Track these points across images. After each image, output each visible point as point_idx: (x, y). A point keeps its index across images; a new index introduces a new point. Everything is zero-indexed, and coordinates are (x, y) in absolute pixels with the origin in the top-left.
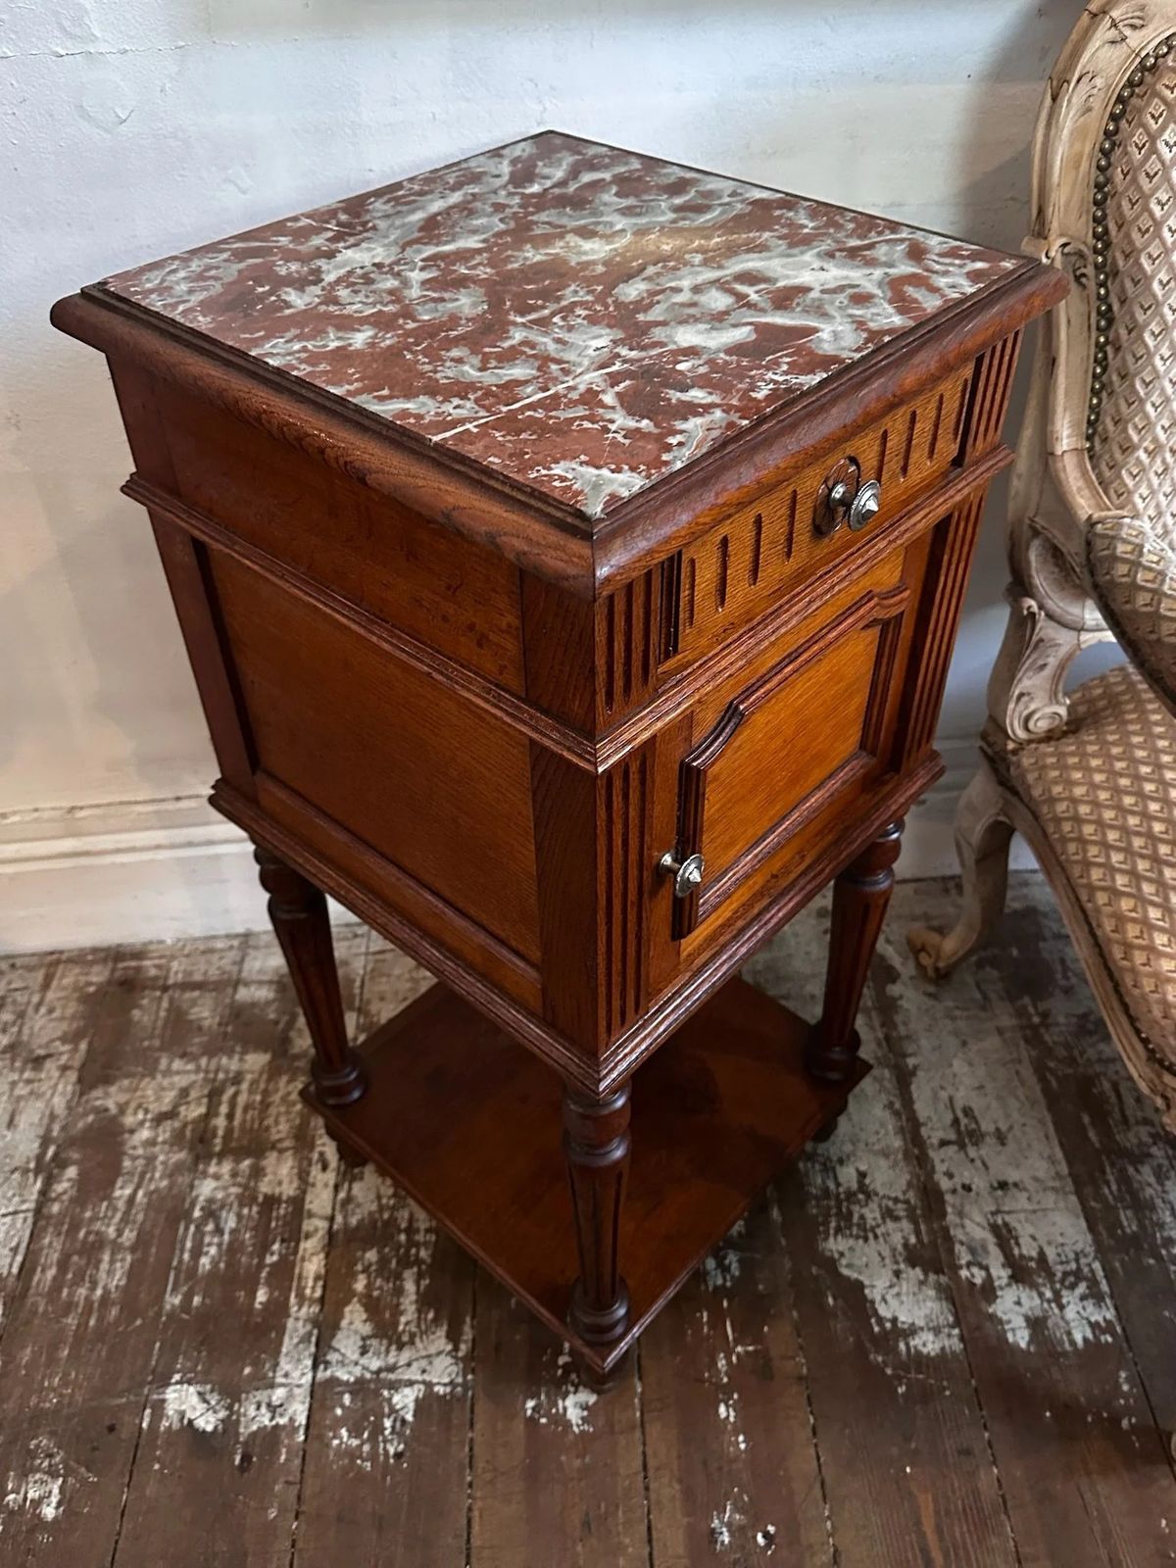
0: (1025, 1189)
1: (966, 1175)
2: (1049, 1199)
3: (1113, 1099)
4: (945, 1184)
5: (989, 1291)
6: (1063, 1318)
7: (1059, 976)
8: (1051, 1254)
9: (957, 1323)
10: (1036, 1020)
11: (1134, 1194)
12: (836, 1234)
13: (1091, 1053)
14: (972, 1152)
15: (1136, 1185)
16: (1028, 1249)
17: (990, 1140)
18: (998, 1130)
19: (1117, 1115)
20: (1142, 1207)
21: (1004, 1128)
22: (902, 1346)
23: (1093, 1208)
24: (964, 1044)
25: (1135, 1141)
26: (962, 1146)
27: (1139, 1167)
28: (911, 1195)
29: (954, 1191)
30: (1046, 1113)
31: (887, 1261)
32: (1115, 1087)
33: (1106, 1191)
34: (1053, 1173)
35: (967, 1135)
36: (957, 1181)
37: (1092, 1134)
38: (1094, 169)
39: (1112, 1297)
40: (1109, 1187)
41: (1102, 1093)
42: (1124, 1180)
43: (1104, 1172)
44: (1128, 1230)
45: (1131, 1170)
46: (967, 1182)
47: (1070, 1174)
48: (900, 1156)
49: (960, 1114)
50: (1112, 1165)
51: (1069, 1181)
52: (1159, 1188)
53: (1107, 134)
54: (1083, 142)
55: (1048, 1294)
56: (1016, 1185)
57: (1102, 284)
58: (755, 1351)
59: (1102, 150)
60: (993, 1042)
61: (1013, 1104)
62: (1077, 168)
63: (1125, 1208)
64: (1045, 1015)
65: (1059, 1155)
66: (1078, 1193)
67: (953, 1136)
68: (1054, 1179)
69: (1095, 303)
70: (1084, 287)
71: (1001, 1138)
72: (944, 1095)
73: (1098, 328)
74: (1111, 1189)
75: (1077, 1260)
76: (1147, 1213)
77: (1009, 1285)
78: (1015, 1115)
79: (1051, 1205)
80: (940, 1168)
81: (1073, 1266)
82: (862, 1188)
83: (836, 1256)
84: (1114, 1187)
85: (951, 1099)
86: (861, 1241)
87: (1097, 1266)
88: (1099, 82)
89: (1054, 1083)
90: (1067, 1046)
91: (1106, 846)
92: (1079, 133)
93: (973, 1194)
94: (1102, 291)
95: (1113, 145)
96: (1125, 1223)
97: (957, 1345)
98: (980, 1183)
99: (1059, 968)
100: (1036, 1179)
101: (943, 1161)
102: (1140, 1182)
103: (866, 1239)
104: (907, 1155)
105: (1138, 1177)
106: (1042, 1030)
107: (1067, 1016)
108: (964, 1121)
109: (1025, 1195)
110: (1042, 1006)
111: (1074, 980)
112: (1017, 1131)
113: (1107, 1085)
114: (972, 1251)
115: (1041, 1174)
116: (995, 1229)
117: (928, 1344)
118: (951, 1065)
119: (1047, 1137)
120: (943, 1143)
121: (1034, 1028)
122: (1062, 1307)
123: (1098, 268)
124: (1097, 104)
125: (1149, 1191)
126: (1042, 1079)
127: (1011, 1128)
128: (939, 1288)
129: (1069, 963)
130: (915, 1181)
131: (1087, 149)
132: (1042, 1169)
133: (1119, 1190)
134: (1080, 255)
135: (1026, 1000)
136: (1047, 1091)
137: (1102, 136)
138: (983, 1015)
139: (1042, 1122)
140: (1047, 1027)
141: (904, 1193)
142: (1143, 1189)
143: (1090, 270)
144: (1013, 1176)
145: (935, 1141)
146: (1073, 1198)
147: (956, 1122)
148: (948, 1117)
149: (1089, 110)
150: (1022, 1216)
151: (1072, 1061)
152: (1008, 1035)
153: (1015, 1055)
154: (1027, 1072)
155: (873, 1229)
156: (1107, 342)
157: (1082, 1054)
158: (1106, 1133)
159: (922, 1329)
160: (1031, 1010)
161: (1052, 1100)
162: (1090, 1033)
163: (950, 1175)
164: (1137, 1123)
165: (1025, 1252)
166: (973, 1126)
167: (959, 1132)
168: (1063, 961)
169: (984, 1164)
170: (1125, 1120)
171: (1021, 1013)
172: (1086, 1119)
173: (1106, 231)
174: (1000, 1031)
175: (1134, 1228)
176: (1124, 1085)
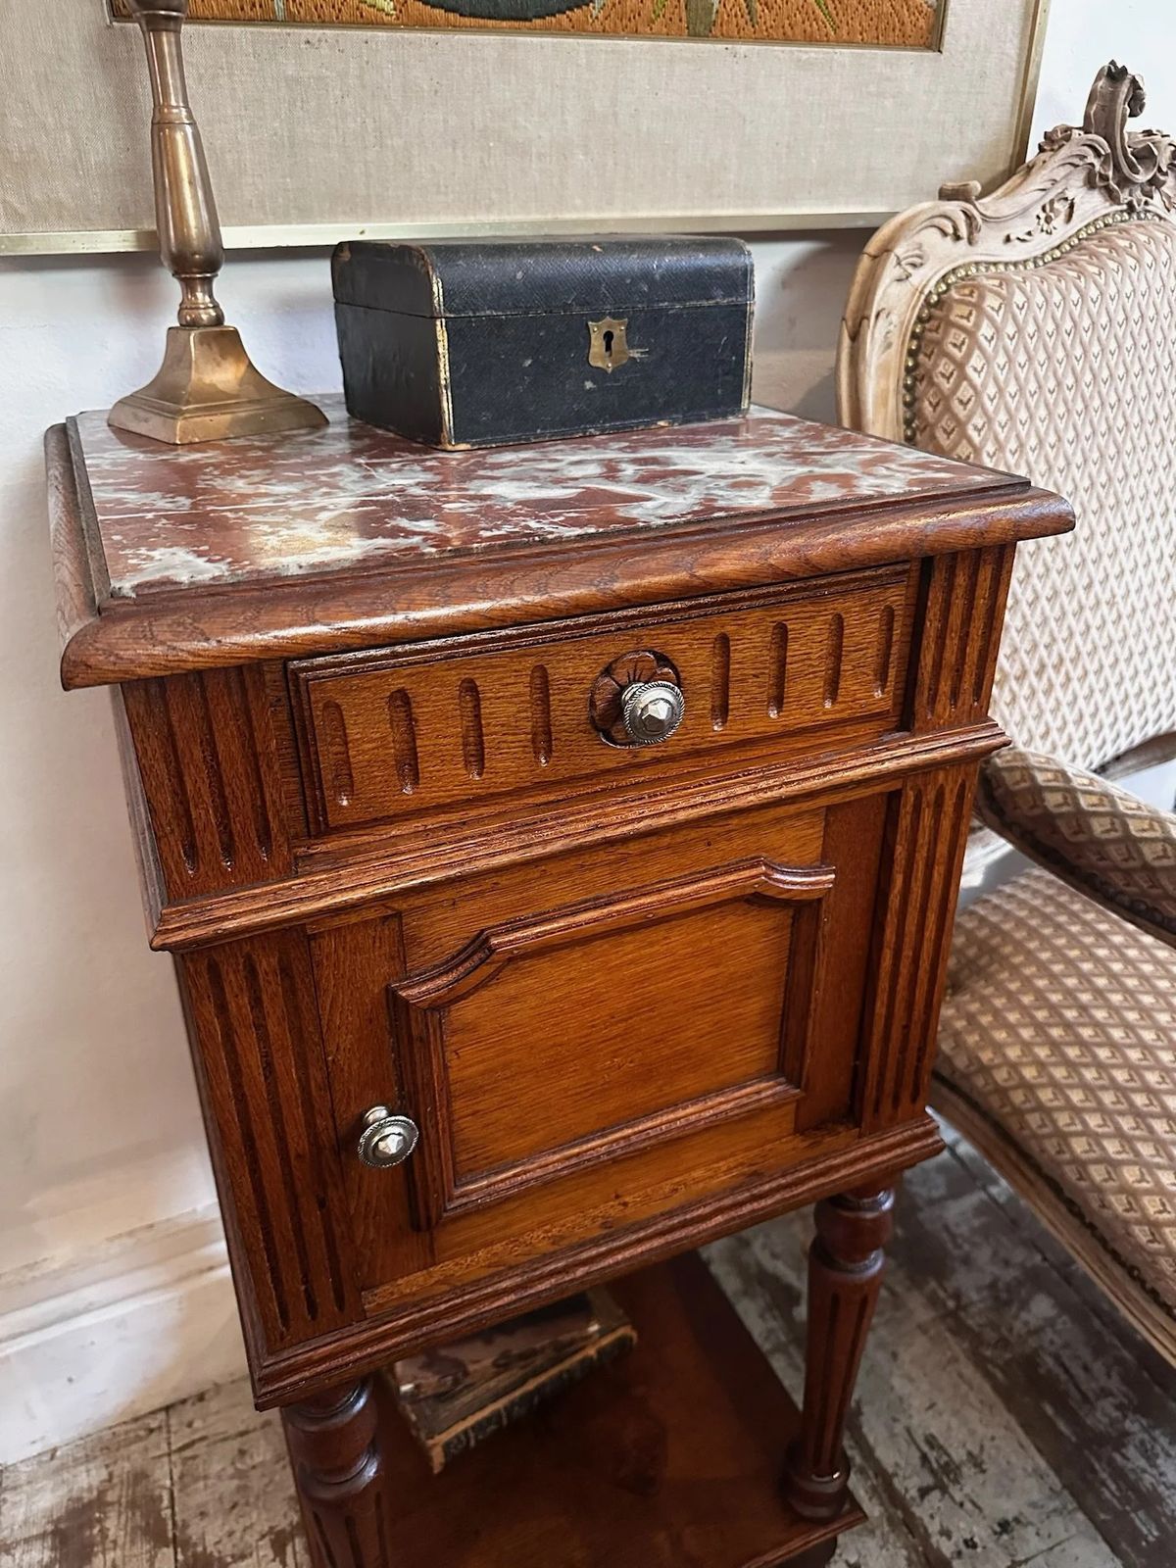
0: (1030, 1523)
1: (965, 1526)
2: (1058, 1525)
3: (1063, 1377)
4: (946, 1548)
7: (950, 1246)
10: (951, 1304)
11: (1134, 1487)
13: (1018, 1326)
14: (954, 1490)
15: (1132, 1477)
17: (967, 1470)
18: (970, 1454)
19: (1078, 1397)
20: (1150, 1501)
21: (976, 1451)
23: (1104, 1521)
24: (895, 1356)
25: (1106, 1420)
26: (944, 1490)
27: (1124, 1451)
29: (959, 1554)
30: (1011, 1416)
32: (1057, 1358)
33: (1107, 1495)
34: (1047, 1491)
35: (943, 1475)
36: (957, 1538)
37: (1062, 1426)
38: (901, 406)
40: (1108, 1488)
41: (1049, 1371)
43: (1094, 1471)
44: (1151, 1538)
45: (1118, 1457)
46: (968, 1536)
47: (1065, 1486)
48: (886, 1528)
49: (926, 1449)
50: (1099, 1459)
51: (1066, 1493)
52: (1155, 1472)
53: (909, 370)
54: (888, 378)
56: (1017, 1520)
59: (906, 386)
60: (921, 1343)
61: (973, 1416)
62: (885, 404)
63: (1135, 1511)
64: (957, 1296)
65: (1042, 1464)
66: (1082, 1507)
67: (929, 1480)
68: (1050, 1498)
71: (977, 1463)
72: (899, 1428)
74: (1110, 1490)
76: (1159, 1508)
78: (981, 1430)
79: (1064, 1535)
80: (933, 1527)
84: (1113, 1487)
85: (908, 1430)
88: (894, 318)
89: (1000, 1375)
90: (995, 1327)
91: (1076, 1111)
92: (884, 369)
93: (979, 1550)
95: (915, 379)
96: (1145, 1531)
98: (981, 1533)
99: (945, 1236)
100: (1033, 1505)
101: (932, 1517)
102: (1133, 1470)
104: (891, 1520)
105: (1130, 1466)
106: (962, 1314)
107: (979, 1289)
108: (932, 1455)
109: (1031, 1530)
110: (951, 1285)
111: (966, 1247)
112: (989, 1449)
113: (1050, 1361)
115: (1036, 1496)
118: (892, 1388)
119: (1022, 1446)
120: (924, 1492)
121: (953, 1314)
124: (895, 340)
125: (1148, 1479)
126: (988, 1376)
127: (982, 1448)
129: (953, 1229)
130: (914, 1557)
131: (892, 386)
132: (1034, 1490)
133: (1119, 1489)
135: (933, 1284)
136: (997, 1387)
137: (903, 373)
138: (898, 1315)
139: (1007, 1428)
140: (965, 1308)
142: (1141, 1479)
144: (1008, 1508)
145: (913, 1493)
146: (1080, 1516)
147: (924, 1458)
148: (915, 1456)
149: (889, 346)
151: (1003, 1343)
152: (932, 1332)
153: (949, 1354)
154: (969, 1370)
157: (1011, 1330)
158: (1074, 1420)
160: (942, 1294)
161: (1007, 1395)
162: (1008, 1303)
163: (946, 1533)
164: (1098, 1398)
166: (945, 1458)
167: (932, 1472)
168: (946, 1228)
169: (975, 1504)
170: (1085, 1398)
171: (933, 1301)
172: (1049, 1410)
174: (923, 1329)
175: (1156, 1533)
176: (1065, 1355)
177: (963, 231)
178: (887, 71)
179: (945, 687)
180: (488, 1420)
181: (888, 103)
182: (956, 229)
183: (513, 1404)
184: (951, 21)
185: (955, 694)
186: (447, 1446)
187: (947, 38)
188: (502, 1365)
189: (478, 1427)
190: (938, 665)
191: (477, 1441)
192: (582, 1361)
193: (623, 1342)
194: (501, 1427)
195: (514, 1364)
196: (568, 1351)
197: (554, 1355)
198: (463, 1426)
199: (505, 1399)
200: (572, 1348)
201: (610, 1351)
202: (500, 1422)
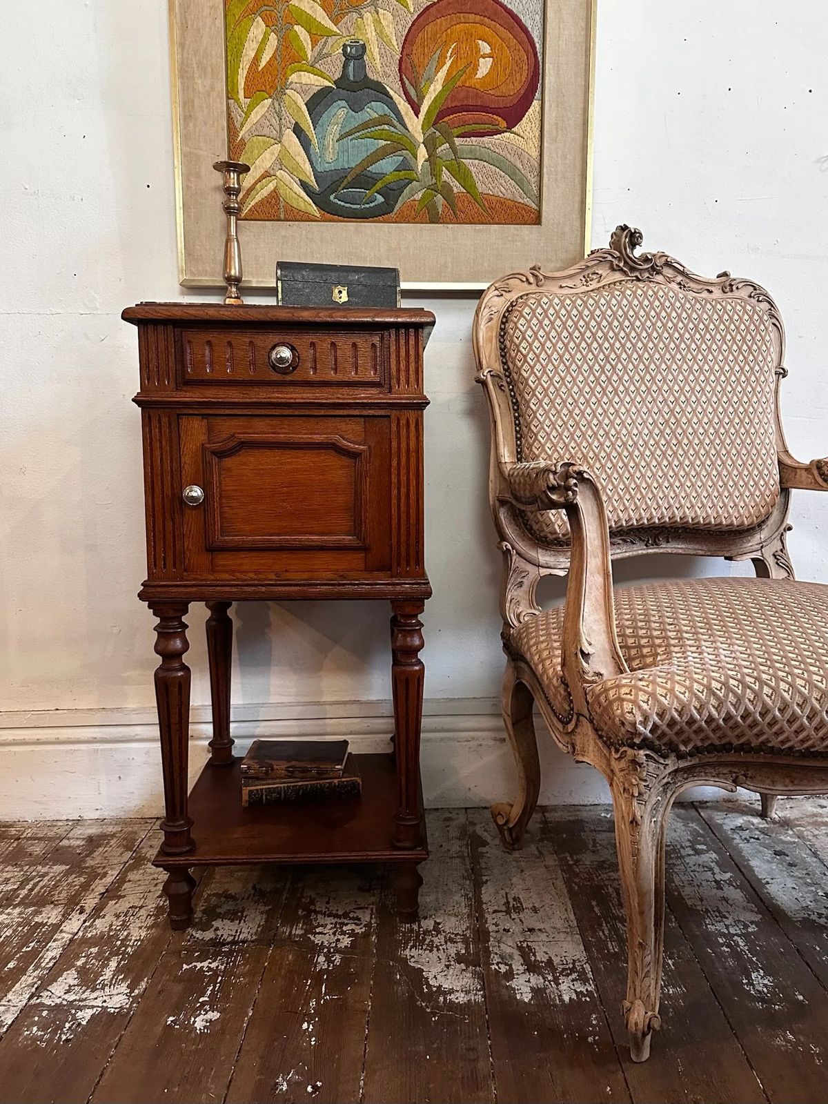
0: (547, 933)
1: (507, 925)
2: (562, 936)
4: (492, 928)
5: (510, 975)
6: (557, 989)
7: (590, 845)
8: (556, 960)
9: (483, 989)
10: (571, 862)
12: (411, 948)
13: (604, 876)
14: (514, 915)
16: (541, 957)
17: (528, 911)
18: (534, 907)
21: (538, 905)
22: (441, 999)
23: (590, 941)
24: (522, 871)
26: (508, 913)
28: (468, 933)
29: (497, 932)
30: (567, 900)
31: (443, 960)
33: (601, 934)
34: (567, 926)
35: (513, 909)
36: (501, 927)
37: (596, 909)
39: (594, 980)
40: (603, 932)
41: (608, 893)
42: (614, 929)
43: (601, 926)
44: (612, 951)
46: (507, 928)
47: (578, 926)
48: (466, 916)
49: (511, 900)
50: (607, 923)
51: (577, 928)
53: (501, 329)
55: (550, 978)
56: (540, 931)
57: (512, 390)
58: (338, 999)
59: (500, 335)
60: (541, 871)
61: (547, 896)
62: (491, 342)
63: (612, 942)
64: (577, 861)
65: (572, 917)
66: (582, 934)
67: (503, 909)
68: (566, 928)
69: (510, 399)
70: (504, 391)
71: (535, 910)
72: (502, 892)
73: (514, 409)
75: (574, 964)
77: (524, 973)
78: (548, 901)
79: (562, 939)
81: (571, 966)
82: (436, 929)
83: (409, 958)
84: (606, 932)
85: (507, 894)
86: (427, 952)
87: (587, 967)
88: (494, 309)
89: (576, 888)
90: (589, 873)
92: (490, 329)
93: (510, 933)
94: (512, 393)
95: (505, 333)
96: (611, 948)
97: (479, 998)
98: (516, 929)
99: (590, 842)
100: (555, 929)
101: (493, 919)
103: (431, 951)
104: (470, 916)
106: (574, 867)
107: (592, 861)
108: (512, 903)
110: (577, 857)
112: (547, 907)
114: (501, 957)
115: (559, 926)
116: (520, 948)
117: (461, 998)
118: (511, 880)
121: (569, 866)
122: (558, 984)
123: (509, 384)
124: (495, 317)
126: (570, 887)
127: (543, 906)
128: (474, 973)
130: (472, 928)
131: (494, 333)
132: (559, 924)
133: (610, 934)
134: (498, 376)
135: (567, 855)
136: (571, 891)
137: (499, 330)
138: (537, 860)
139: (564, 903)
140: (578, 865)
141: (463, 932)
143: (504, 383)
144: (539, 926)
145: (491, 910)
146: (578, 937)
147: (507, 903)
148: (503, 901)
149: (492, 320)
150: (541, 944)
151: (590, 879)
152: (551, 868)
153: (554, 877)
154: (560, 883)
155: (438, 946)
156: (519, 416)
157: (598, 876)
158: (606, 909)
159: (458, 991)
160: (569, 859)
161: (572, 895)
162: (606, 868)
163: (496, 925)
165: (538, 958)
166: (518, 904)
167: (508, 907)
168: (594, 840)
169: (521, 920)
170: (620, 904)
171: (562, 860)
172: (595, 904)
173: (509, 368)
174: (546, 866)
175: (617, 950)
177: (532, 279)
178: (516, 232)
179: (403, 378)
180: (274, 790)
181: (519, 244)
182: (527, 280)
183: (289, 787)
184: (544, 214)
185: (408, 382)
186: (251, 791)
187: (543, 220)
188: (291, 774)
189: (269, 791)
190: (398, 370)
191: (266, 798)
192: (330, 783)
193: (354, 785)
194: (280, 797)
195: (297, 774)
196: (324, 776)
197: (317, 775)
198: (262, 787)
199: (286, 785)
200: (327, 776)
201: (346, 786)
202: (280, 795)
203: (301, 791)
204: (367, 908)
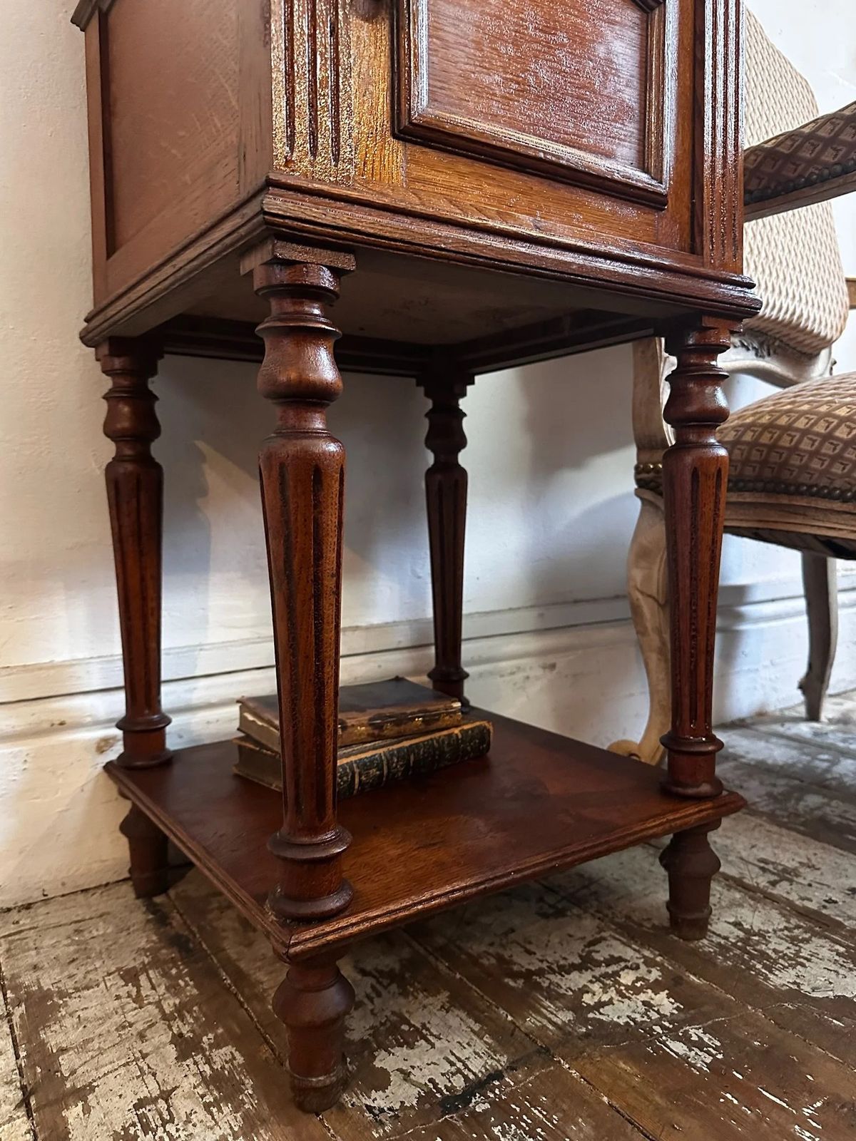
1: (818, 895)
4: (811, 905)
12: (771, 972)
13: (801, 808)
14: (802, 881)
17: (804, 870)
18: (800, 863)
21: (803, 861)
26: (790, 880)
28: (796, 922)
29: (825, 907)
30: (819, 843)
31: (842, 971)
32: (840, 816)
35: (785, 874)
36: (818, 900)
41: (839, 822)
46: (826, 898)
48: (752, 902)
49: (762, 865)
58: (826, 1104)
61: (791, 847)
67: (774, 878)
71: (810, 866)
72: (732, 858)
78: (801, 852)
80: (793, 897)
82: (746, 931)
83: (795, 987)
85: (742, 859)
86: (799, 967)
89: (802, 828)
90: (783, 810)
93: (840, 903)
98: (836, 896)
101: (788, 893)
103: (803, 965)
107: (760, 797)
108: (769, 867)
112: (813, 859)
113: (838, 819)
119: (842, 855)
120: (773, 883)
126: (791, 829)
127: (809, 859)
130: (785, 912)
136: (802, 833)
139: (823, 849)
141: (788, 922)
144: (851, 882)
145: (765, 884)
147: (764, 869)
148: (757, 870)
151: (794, 815)
154: (775, 828)
155: (797, 954)
157: (796, 810)
162: (786, 800)
163: (807, 899)
166: (780, 867)
167: (775, 874)
169: (820, 884)
176: (848, 815)
180: (372, 759)
183: (392, 754)
188: (377, 733)
189: (362, 765)
191: (360, 781)
192: (450, 736)
193: (482, 732)
194: (382, 775)
195: (389, 729)
196: (434, 726)
197: (423, 727)
198: (349, 760)
199: (385, 749)
200: (440, 724)
201: (473, 738)
202: (381, 769)
203: (412, 758)
204: (604, 939)
